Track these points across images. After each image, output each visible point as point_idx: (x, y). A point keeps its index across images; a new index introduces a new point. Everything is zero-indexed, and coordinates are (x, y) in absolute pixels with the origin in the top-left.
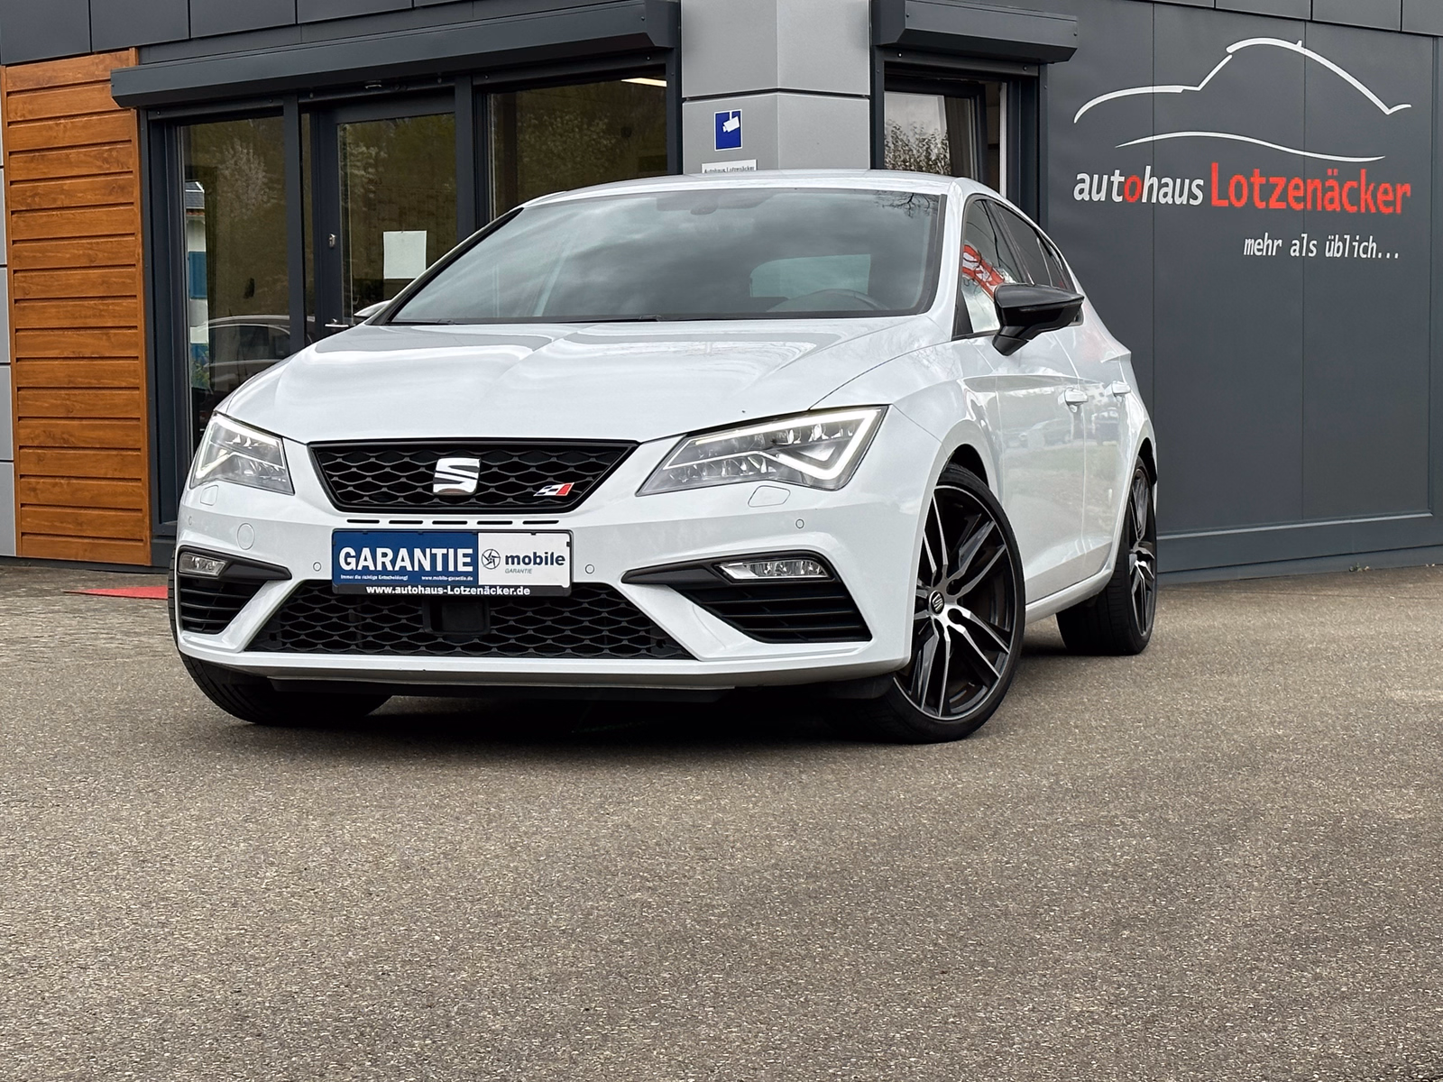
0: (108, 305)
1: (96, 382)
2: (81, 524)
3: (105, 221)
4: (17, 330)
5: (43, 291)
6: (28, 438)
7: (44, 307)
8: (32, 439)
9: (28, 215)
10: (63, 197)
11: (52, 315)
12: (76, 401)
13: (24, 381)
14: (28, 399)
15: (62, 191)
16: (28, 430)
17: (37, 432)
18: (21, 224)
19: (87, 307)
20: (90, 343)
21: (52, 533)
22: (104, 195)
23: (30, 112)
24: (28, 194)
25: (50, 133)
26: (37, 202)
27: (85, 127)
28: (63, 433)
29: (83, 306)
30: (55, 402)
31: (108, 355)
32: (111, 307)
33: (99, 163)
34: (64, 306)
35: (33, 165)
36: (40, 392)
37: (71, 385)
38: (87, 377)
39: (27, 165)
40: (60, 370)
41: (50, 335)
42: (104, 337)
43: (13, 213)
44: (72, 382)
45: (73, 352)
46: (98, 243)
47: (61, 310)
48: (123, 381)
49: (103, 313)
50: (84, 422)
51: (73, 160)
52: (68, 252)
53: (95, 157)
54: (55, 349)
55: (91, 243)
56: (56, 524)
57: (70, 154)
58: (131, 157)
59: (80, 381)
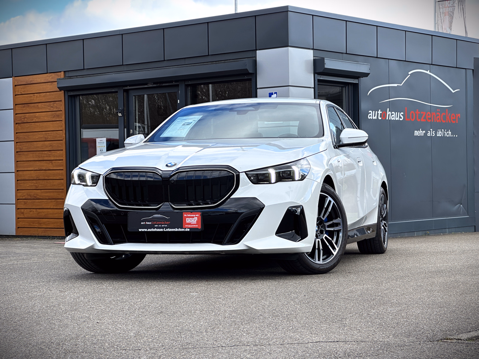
0: (52, 153)
1: (47, 178)
2: (41, 224)
3: (51, 126)
4: (17, 161)
5: (27, 149)
6: (21, 196)
7: (28, 154)
8: (22, 196)
9: (22, 124)
10: (36, 119)
11: (31, 156)
12: (39, 184)
13: (20, 178)
14: (21, 184)
15: (35, 117)
16: (21, 194)
17: (24, 194)
18: (19, 127)
19: (44, 154)
20: (45, 165)
21: (29, 227)
22: (51, 118)
23: (24, 91)
24: (22, 118)
25: (31, 98)
26: (26, 120)
27: (44, 96)
28: (34, 194)
29: (43, 153)
30: (31, 184)
31: (51, 169)
32: (53, 154)
33: (49, 108)
34: (35, 154)
35: (24, 108)
36: (26, 181)
37: (37, 179)
38: (44, 176)
39: (22, 108)
40: (34, 174)
41: (30, 163)
42: (50, 163)
43: (16, 124)
44: (38, 178)
45: (39, 168)
46: (48, 133)
47: (34, 155)
48: (57, 177)
49: (50, 155)
50: (42, 191)
51: (39, 107)
52: (37, 136)
53: (48, 106)
54: (31, 167)
55: (46, 133)
56: (31, 224)
57: (38, 105)
58: (61, 106)
59: (41, 177)
